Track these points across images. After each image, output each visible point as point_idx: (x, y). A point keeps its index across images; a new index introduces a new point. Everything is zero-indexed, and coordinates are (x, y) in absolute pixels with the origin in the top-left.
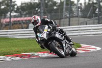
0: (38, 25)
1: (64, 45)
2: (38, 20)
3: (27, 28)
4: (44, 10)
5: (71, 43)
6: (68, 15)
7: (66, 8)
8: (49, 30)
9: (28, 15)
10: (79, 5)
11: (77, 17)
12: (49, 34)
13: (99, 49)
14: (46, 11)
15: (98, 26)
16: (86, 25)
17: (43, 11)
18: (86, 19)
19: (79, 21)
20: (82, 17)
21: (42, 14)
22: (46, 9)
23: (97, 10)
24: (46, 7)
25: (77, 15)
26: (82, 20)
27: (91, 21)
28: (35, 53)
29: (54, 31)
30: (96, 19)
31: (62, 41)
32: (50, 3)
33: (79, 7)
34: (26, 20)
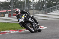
0: (19, 14)
1: (34, 25)
2: (19, 11)
3: (4, 17)
5: (38, 24)
6: (27, 9)
7: (26, 5)
8: (25, 17)
9: (4, 9)
10: (34, 3)
11: (33, 10)
12: (25, 19)
13: (45, 28)
15: (45, 15)
16: (38, 14)
18: (38, 11)
19: (34, 12)
20: (36, 10)
23: (44, 6)
24: (15, 5)
25: (32, 9)
26: (35, 11)
27: (41, 12)
28: (8, 31)
29: (28, 17)
30: (44, 11)
31: (33, 23)
32: (17, 2)
33: (34, 4)
34: (3, 12)
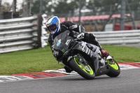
4: (127, 6)
14: (129, 8)
17: (124, 7)
21: (124, 11)
22: (128, 4)
